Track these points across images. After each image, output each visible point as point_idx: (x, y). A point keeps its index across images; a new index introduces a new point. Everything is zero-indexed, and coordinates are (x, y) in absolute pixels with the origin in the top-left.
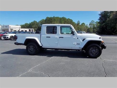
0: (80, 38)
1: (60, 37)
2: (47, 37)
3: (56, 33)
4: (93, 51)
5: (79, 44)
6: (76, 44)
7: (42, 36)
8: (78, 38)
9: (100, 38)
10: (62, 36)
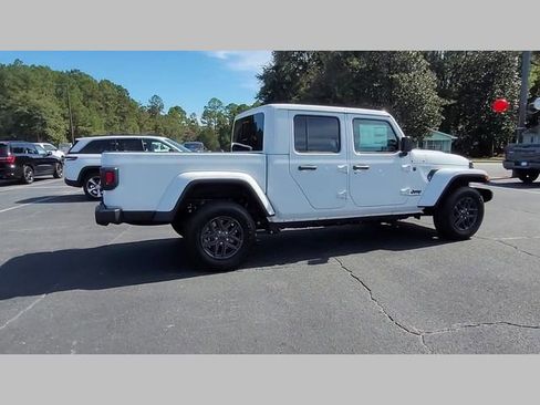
0: (422, 167)
2: (301, 169)
3: (338, 149)
4: (463, 215)
5: (419, 192)
6: (409, 193)
7: (276, 162)
8: (414, 169)
9: (470, 166)
10: (365, 162)
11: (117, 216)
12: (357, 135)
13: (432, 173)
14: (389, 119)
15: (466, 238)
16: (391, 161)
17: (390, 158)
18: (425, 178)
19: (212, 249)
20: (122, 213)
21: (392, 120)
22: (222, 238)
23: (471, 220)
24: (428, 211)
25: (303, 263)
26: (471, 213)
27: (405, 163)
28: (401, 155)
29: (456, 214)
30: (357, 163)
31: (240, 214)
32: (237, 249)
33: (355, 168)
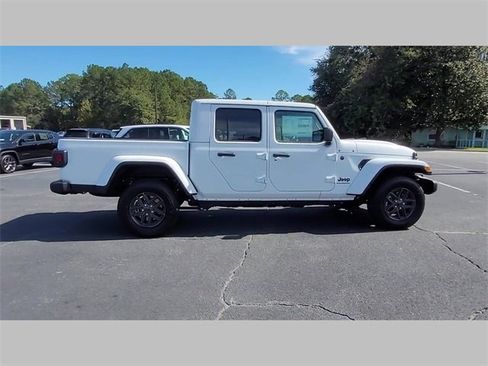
0: (352, 156)
1: (275, 156)
2: (220, 155)
3: (258, 138)
4: (398, 205)
5: (348, 180)
6: (336, 181)
7: (198, 149)
8: (342, 158)
9: (414, 157)
11: (65, 187)
12: (278, 125)
13: (363, 163)
14: (315, 111)
15: (404, 227)
16: (315, 150)
17: (316, 147)
18: (355, 168)
19: (138, 218)
20: (70, 185)
21: (319, 111)
22: (148, 211)
23: (408, 210)
25: (219, 238)
26: (408, 203)
27: (331, 153)
30: (279, 151)
32: (160, 220)
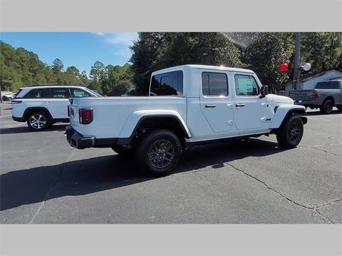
0: (271, 104)
2: (206, 107)
3: (227, 93)
4: (293, 133)
5: (270, 120)
6: (265, 121)
7: (192, 102)
8: (268, 106)
9: (295, 104)
10: (241, 102)
11: (93, 142)
12: (237, 84)
13: (276, 109)
14: (253, 75)
15: (294, 147)
16: (255, 101)
17: (255, 99)
18: (273, 111)
19: (156, 164)
20: (96, 139)
21: (255, 75)
22: (161, 154)
23: (297, 135)
24: (274, 131)
26: (297, 131)
27: (263, 102)
28: (261, 97)
29: (290, 132)
30: (238, 102)
31: (172, 137)
32: (170, 160)
33: (237, 106)
